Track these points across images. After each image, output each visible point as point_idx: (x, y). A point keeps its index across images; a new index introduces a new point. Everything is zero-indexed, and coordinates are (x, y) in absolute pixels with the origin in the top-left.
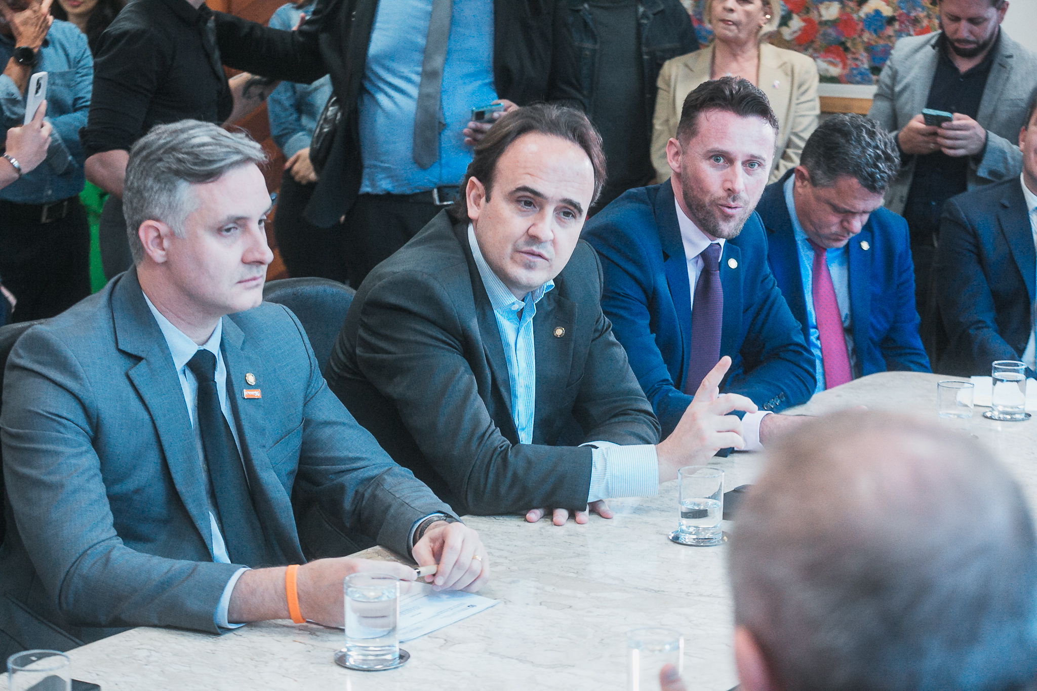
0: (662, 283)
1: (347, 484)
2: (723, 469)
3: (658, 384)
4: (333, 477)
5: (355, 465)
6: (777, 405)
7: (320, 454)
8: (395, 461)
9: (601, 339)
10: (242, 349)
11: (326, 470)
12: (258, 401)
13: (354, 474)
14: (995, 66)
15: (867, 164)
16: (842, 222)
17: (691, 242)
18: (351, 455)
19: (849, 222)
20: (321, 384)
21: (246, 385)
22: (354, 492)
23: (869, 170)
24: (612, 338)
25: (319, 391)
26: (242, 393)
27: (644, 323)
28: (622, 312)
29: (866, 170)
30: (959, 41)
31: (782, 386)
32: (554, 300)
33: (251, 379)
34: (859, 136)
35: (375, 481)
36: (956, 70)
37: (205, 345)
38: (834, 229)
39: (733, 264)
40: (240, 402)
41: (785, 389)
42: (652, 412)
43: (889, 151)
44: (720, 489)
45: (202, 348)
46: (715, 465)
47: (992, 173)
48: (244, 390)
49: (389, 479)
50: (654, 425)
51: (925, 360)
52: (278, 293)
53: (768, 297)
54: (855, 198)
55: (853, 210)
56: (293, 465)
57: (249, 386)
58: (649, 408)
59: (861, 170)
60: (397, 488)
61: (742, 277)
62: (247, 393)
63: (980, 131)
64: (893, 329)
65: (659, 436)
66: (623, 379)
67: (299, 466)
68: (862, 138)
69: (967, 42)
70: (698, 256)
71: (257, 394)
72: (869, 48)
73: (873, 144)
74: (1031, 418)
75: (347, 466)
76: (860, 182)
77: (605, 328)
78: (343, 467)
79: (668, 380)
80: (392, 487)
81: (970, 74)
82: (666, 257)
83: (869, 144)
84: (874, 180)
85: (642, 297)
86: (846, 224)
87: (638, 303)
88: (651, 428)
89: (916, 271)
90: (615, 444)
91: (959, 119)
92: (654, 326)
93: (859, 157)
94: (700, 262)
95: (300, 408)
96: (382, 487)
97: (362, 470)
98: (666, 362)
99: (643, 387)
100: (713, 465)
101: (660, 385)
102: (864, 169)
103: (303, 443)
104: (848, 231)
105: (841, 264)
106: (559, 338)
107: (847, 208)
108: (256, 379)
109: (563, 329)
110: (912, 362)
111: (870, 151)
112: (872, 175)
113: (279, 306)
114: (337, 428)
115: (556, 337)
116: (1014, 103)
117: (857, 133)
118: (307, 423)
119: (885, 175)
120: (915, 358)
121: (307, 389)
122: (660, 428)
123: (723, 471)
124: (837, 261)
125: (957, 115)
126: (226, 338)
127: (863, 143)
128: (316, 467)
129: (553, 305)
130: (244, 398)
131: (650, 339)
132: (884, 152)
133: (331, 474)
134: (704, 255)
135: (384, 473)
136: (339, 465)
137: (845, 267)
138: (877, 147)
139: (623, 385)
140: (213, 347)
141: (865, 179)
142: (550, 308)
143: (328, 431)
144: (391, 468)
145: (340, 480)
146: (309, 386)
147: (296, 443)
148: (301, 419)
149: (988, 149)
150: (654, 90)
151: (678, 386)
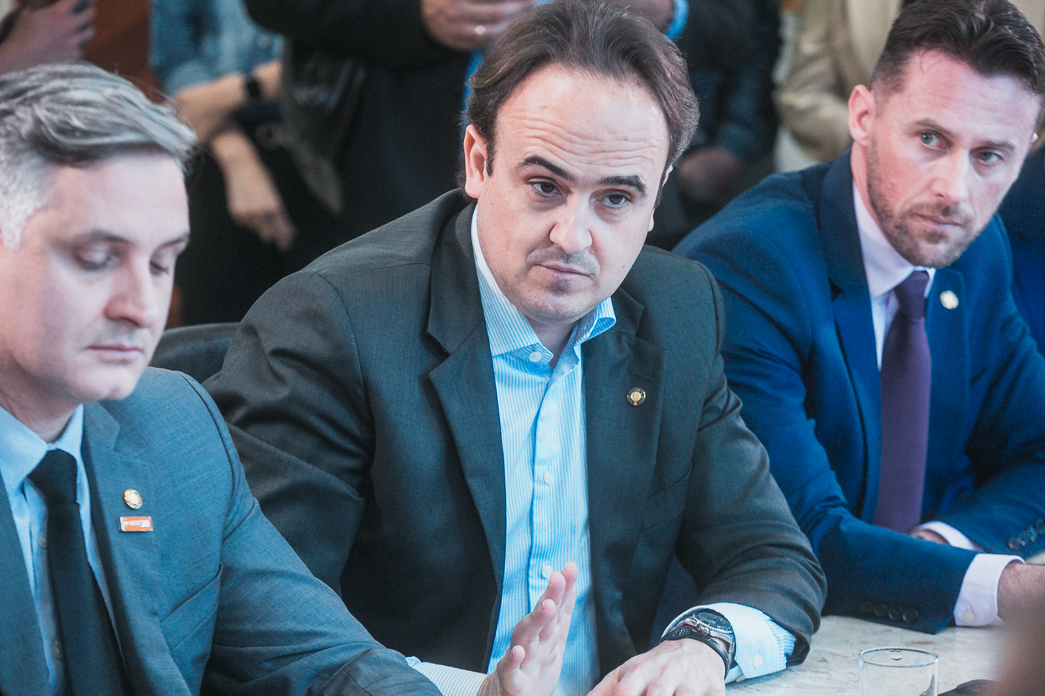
0: (828, 338)
1: (293, 678)
2: (936, 652)
3: (822, 504)
4: (268, 665)
5: (306, 646)
6: (1031, 540)
7: (248, 627)
8: (375, 638)
9: (722, 423)
10: (116, 450)
11: (257, 653)
12: (147, 535)
13: (305, 661)
17: (880, 268)
18: (301, 628)
20: (249, 506)
21: (125, 509)
22: (305, 690)
24: (741, 424)
25: (247, 519)
26: (118, 523)
27: (795, 400)
28: (760, 384)
31: (1040, 508)
32: (629, 345)
33: (133, 498)
35: (340, 672)
37: (57, 443)
39: (950, 300)
40: (113, 537)
42: (811, 550)
44: (931, 687)
45: (53, 447)
46: (924, 646)
48: (122, 519)
49: (365, 669)
50: (811, 571)
52: (180, 349)
53: (1012, 356)
56: (202, 647)
57: (130, 511)
58: (805, 544)
60: (379, 685)
61: (967, 324)
62: (126, 523)
65: (823, 591)
67: (212, 648)
70: (889, 292)
71: (145, 524)
75: (295, 647)
77: (728, 408)
78: (288, 649)
79: (836, 498)
80: (371, 684)
82: (836, 291)
85: (791, 357)
87: (788, 369)
88: (807, 579)
90: (748, 608)
92: (811, 408)
94: (894, 302)
95: (216, 546)
96: (353, 683)
97: (318, 653)
98: (833, 467)
99: (795, 510)
100: (920, 646)
101: (824, 506)
103: (221, 608)
106: (636, 406)
108: (144, 499)
113: (179, 375)
114: (278, 581)
115: (631, 405)
118: (227, 572)
121: (228, 516)
122: (823, 578)
123: (937, 657)
126: (90, 429)
128: (240, 649)
129: (627, 352)
130: (122, 532)
131: (806, 427)
133: (267, 660)
134: (900, 291)
135: (358, 659)
136: (278, 645)
139: (759, 502)
140: (71, 444)
142: (619, 357)
143: (261, 587)
144: (369, 650)
145: (282, 670)
146: (230, 509)
147: (207, 606)
148: (217, 569)
151: (857, 512)
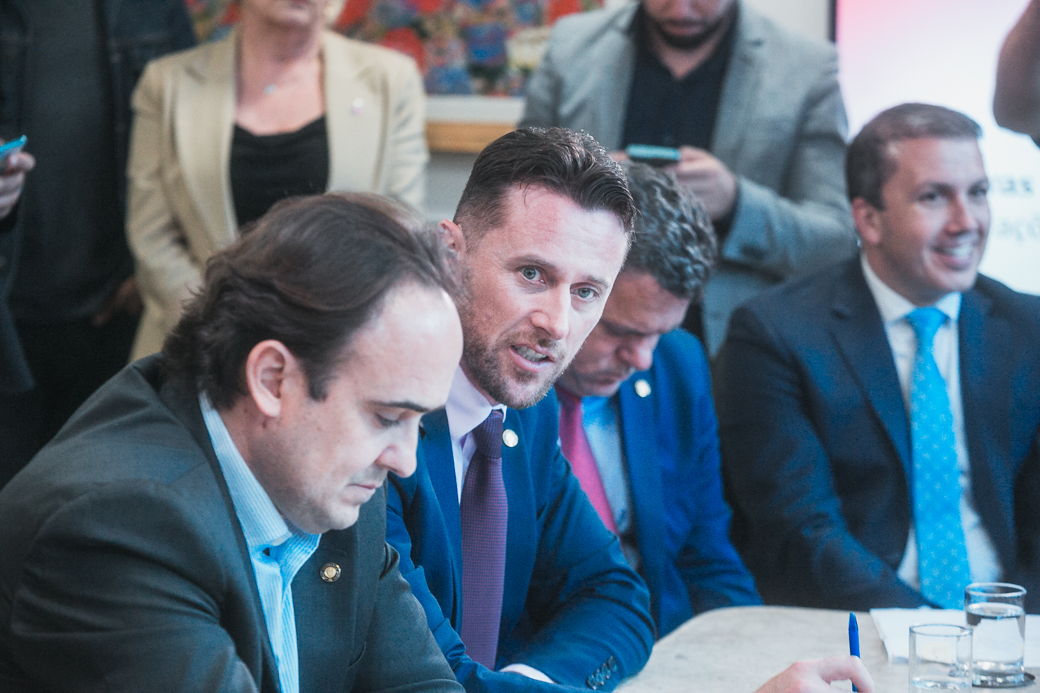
3: (452, 652)
6: (607, 679)
14: (735, 63)
15: (671, 249)
16: (617, 353)
17: (462, 408)
19: (631, 351)
23: (675, 259)
24: (402, 576)
29: (669, 261)
30: (675, 22)
31: (609, 644)
34: (652, 201)
36: (666, 72)
38: (605, 364)
39: (510, 438)
41: (615, 650)
43: (701, 225)
47: (749, 250)
51: (748, 582)
54: (648, 309)
55: (642, 330)
59: (661, 261)
61: (528, 460)
63: (725, 179)
64: (695, 531)
66: (425, 651)
68: (657, 204)
69: (687, 23)
70: (469, 433)
72: (466, 33)
73: (676, 213)
74: (1035, 681)
76: (659, 282)
77: (390, 559)
81: (693, 78)
83: (669, 215)
84: (684, 278)
86: (625, 355)
89: (722, 432)
91: (690, 160)
93: (657, 239)
101: (456, 655)
102: (666, 257)
104: (627, 365)
105: (605, 423)
106: (330, 583)
107: (631, 325)
109: (338, 566)
110: (730, 586)
111: (673, 226)
112: (680, 268)
115: (326, 582)
116: (774, 125)
117: (649, 198)
119: (699, 267)
120: (732, 580)
124: (598, 420)
125: (688, 151)
127: (661, 213)
132: (695, 228)
134: (479, 431)
137: (614, 427)
138: (682, 219)
141: (669, 276)
149: (743, 209)
150: (128, 116)
